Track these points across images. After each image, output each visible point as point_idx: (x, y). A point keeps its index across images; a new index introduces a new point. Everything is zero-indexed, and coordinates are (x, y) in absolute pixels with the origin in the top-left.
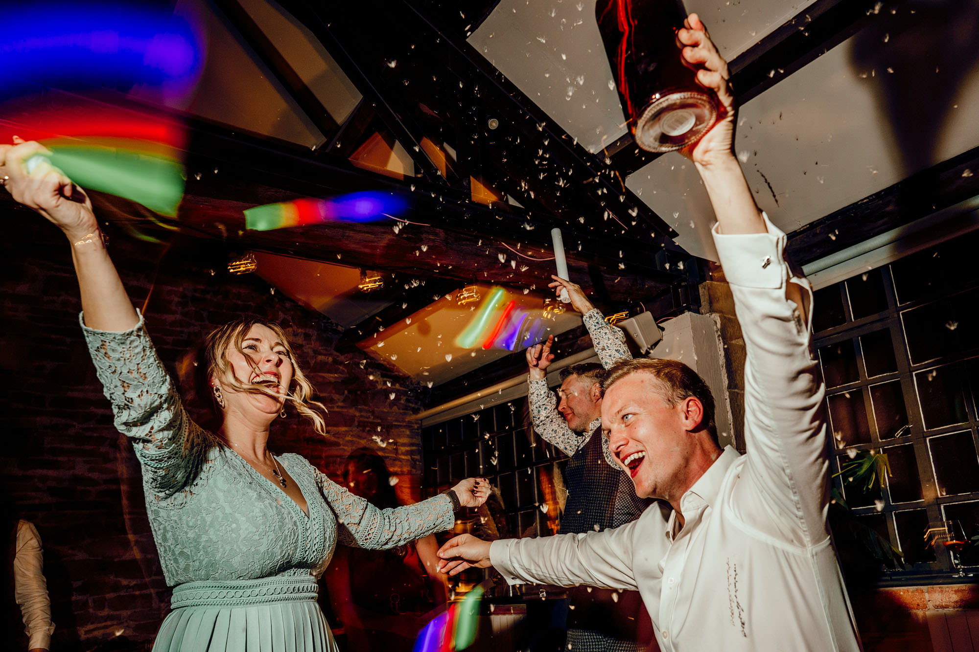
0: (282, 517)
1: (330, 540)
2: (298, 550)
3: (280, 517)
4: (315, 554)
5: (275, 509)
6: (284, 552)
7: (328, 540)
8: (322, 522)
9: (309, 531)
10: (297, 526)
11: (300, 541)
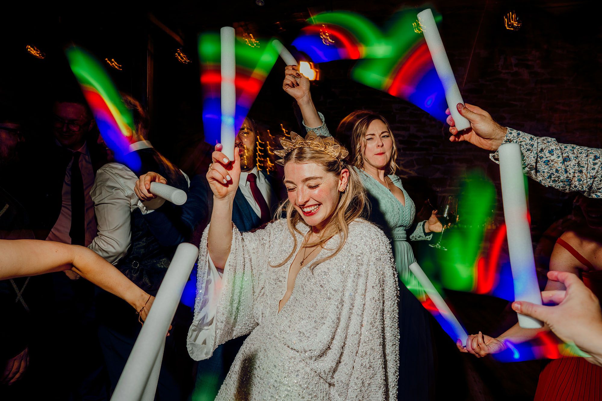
0: (393, 207)
1: (413, 216)
2: (400, 220)
3: (392, 206)
4: (407, 221)
5: (390, 203)
6: (394, 221)
7: (412, 216)
8: (410, 208)
9: (404, 212)
10: (400, 210)
11: (401, 217)
